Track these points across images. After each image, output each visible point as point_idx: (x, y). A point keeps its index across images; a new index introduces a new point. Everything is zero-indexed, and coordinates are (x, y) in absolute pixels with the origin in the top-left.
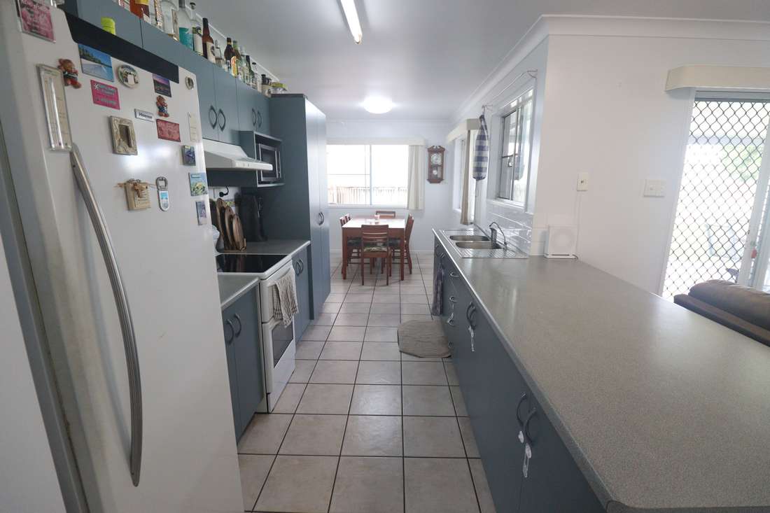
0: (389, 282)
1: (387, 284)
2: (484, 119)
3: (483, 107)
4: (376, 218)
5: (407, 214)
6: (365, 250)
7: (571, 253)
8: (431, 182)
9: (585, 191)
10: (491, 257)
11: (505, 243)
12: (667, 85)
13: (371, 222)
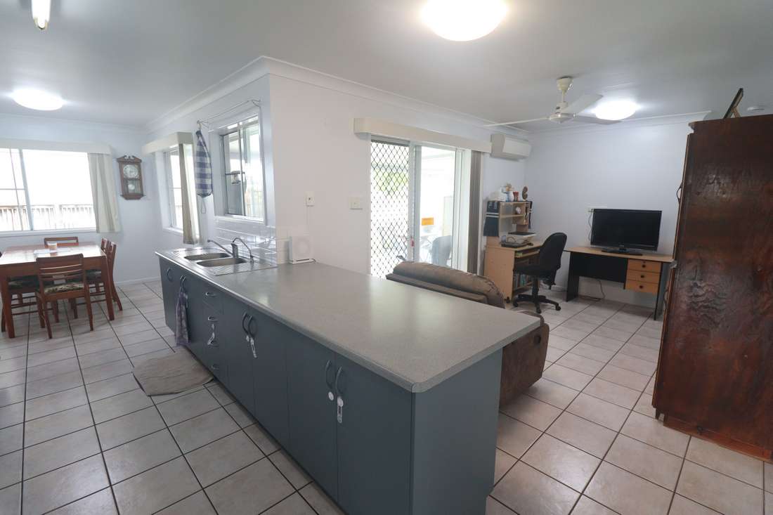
0: (94, 325)
1: (92, 329)
2: (201, 135)
3: (198, 122)
4: (52, 248)
5: (98, 238)
6: (46, 291)
7: (310, 257)
8: (127, 199)
9: (312, 206)
10: (236, 271)
11: (252, 257)
12: (354, 129)
13: (45, 254)
